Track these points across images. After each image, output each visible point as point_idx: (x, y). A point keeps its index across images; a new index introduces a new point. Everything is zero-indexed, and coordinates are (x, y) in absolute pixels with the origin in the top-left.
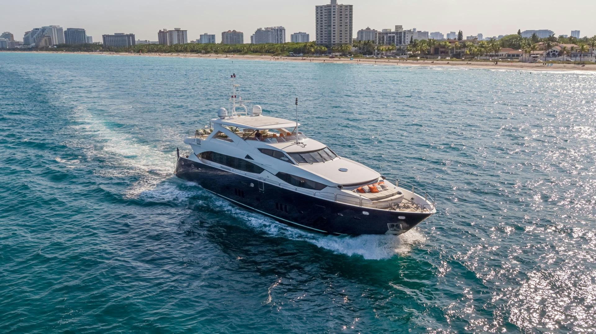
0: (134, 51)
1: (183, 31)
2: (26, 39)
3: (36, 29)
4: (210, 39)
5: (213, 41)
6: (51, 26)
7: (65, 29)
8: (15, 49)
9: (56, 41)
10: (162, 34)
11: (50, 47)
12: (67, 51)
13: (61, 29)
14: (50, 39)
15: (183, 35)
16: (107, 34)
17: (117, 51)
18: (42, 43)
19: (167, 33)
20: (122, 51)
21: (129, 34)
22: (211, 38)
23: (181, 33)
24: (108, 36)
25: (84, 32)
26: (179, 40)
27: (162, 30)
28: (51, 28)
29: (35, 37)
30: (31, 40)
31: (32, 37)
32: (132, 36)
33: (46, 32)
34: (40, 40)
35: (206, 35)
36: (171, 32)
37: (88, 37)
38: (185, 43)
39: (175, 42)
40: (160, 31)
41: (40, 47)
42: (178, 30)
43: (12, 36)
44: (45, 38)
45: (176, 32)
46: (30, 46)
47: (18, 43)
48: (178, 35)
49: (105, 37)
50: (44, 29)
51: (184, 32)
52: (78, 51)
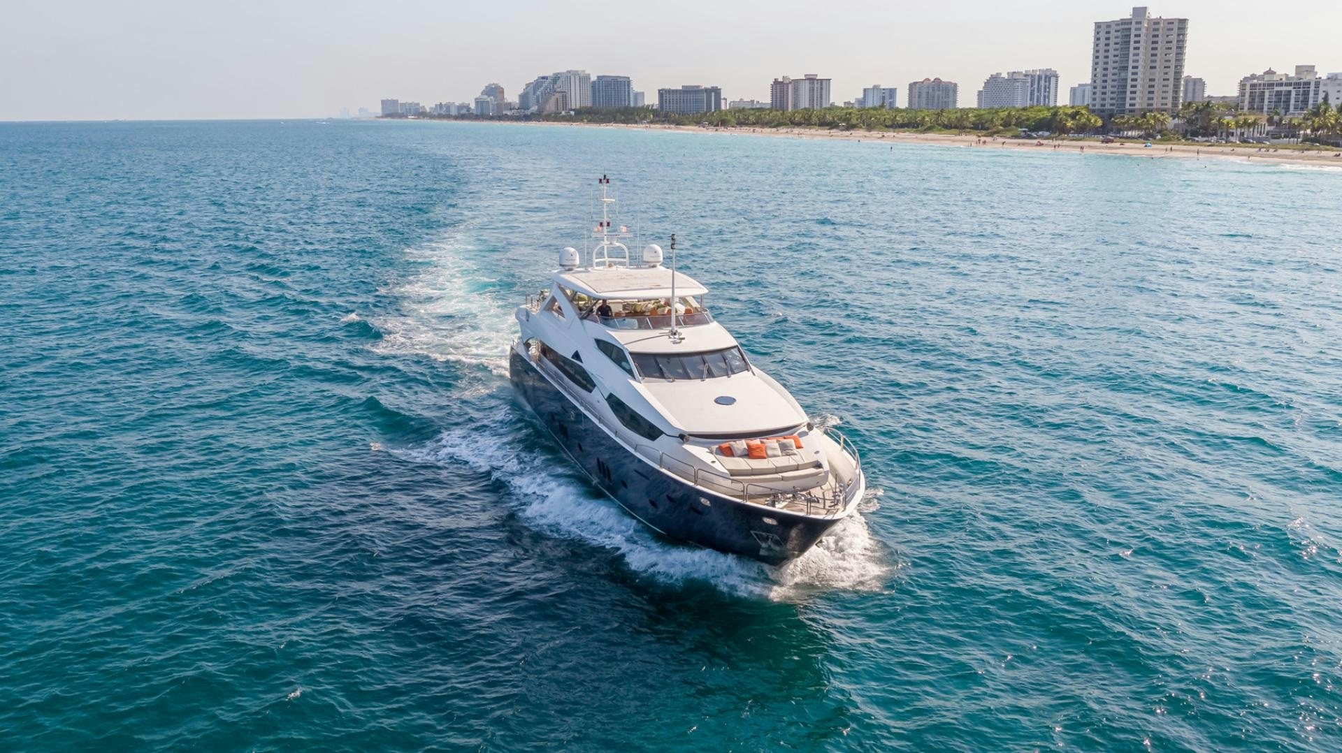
0: (711, 123)
1: (822, 80)
2: (524, 97)
3: (543, 78)
4: (884, 98)
5: (891, 103)
6: (569, 72)
7: (593, 78)
8: (501, 118)
9: (576, 102)
10: (779, 87)
11: (563, 113)
12: (590, 121)
13: (588, 77)
14: (564, 98)
15: (821, 89)
16: (667, 87)
17: (678, 123)
18: (550, 107)
19: (790, 86)
20: (689, 124)
21: (709, 86)
22: (887, 95)
23: (818, 85)
24: (669, 91)
25: (629, 82)
26: (811, 100)
27: (780, 80)
28: (570, 75)
29: (538, 93)
30: (532, 99)
31: (534, 93)
32: (716, 91)
33: (559, 83)
34: (546, 101)
35: (876, 88)
36: (796, 82)
37: (636, 95)
38: (824, 106)
39: (804, 103)
40: (776, 82)
41: (545, 113)
42: (811, 79)
43: (502, 91)
44: (558, 95)
45: (807, 82)
46: (528, 112)
47: (510, 106)
48: (812, 90)
49: (662, 93)
50: (556, 78)
51: (824, 83)
52: (610, 122)
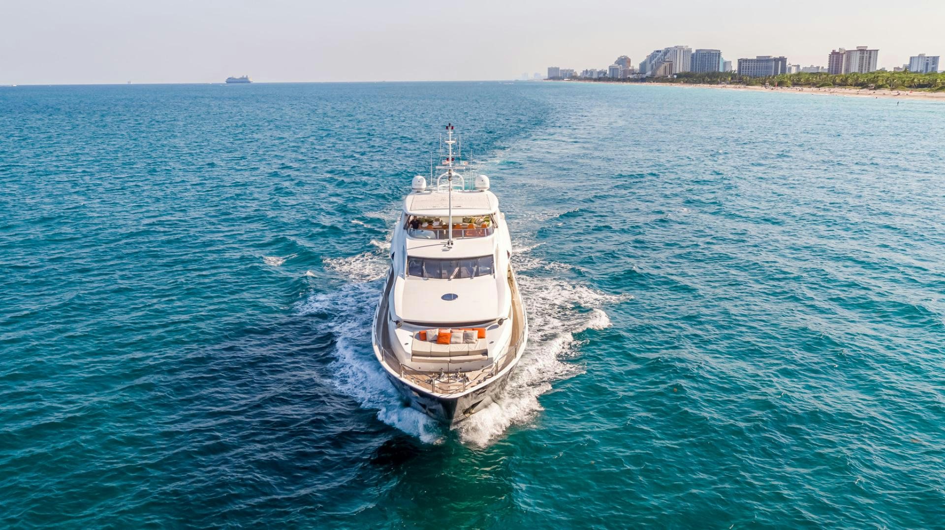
0: (772, 84)
1: (871, 51)
2: (643, 65)
3: (658, 51)
4: (927, 64)
5: (933, 68)
6: (676, 47)
7: (694, 51)
8: (625, 80)
9: (680, 67)
10: (836, 56)
11: (669, 76)
12: (686, 82)
13: (689, 51)
14: (671, 65)
15: (870, 57)
16: (744, 57)
17: (748, 84)
18: (660, 72)
19: (844, 56)
20: (756, 84)
21: (778, 56)
22: (930, 62)
23: (867, 55)
24: (746, 60)
25: (719, 54)
26: (861, 66)
27: (837, 51)
28: (675, 51)
29: (653, 62)
30: (649, 66)
31: (650, 62)
32: (783, 60)
33: (669, 55)
34: (658, 68)
35: (921, 56)
36: (849, 53)
37: (725, 63)
38: (871, 71)
39: (855, 68)
40: (834, 53)
41: (656, 76)
42: (862, 51)
43: (629, 61)
44: (666, 64)
45: (859, 52)
46: (644, 76)
47: (633, 72)
48: (862, 59)
49: (741, 62)
50: (667, 51)
51: (873, 53)
52: (700, 83)
